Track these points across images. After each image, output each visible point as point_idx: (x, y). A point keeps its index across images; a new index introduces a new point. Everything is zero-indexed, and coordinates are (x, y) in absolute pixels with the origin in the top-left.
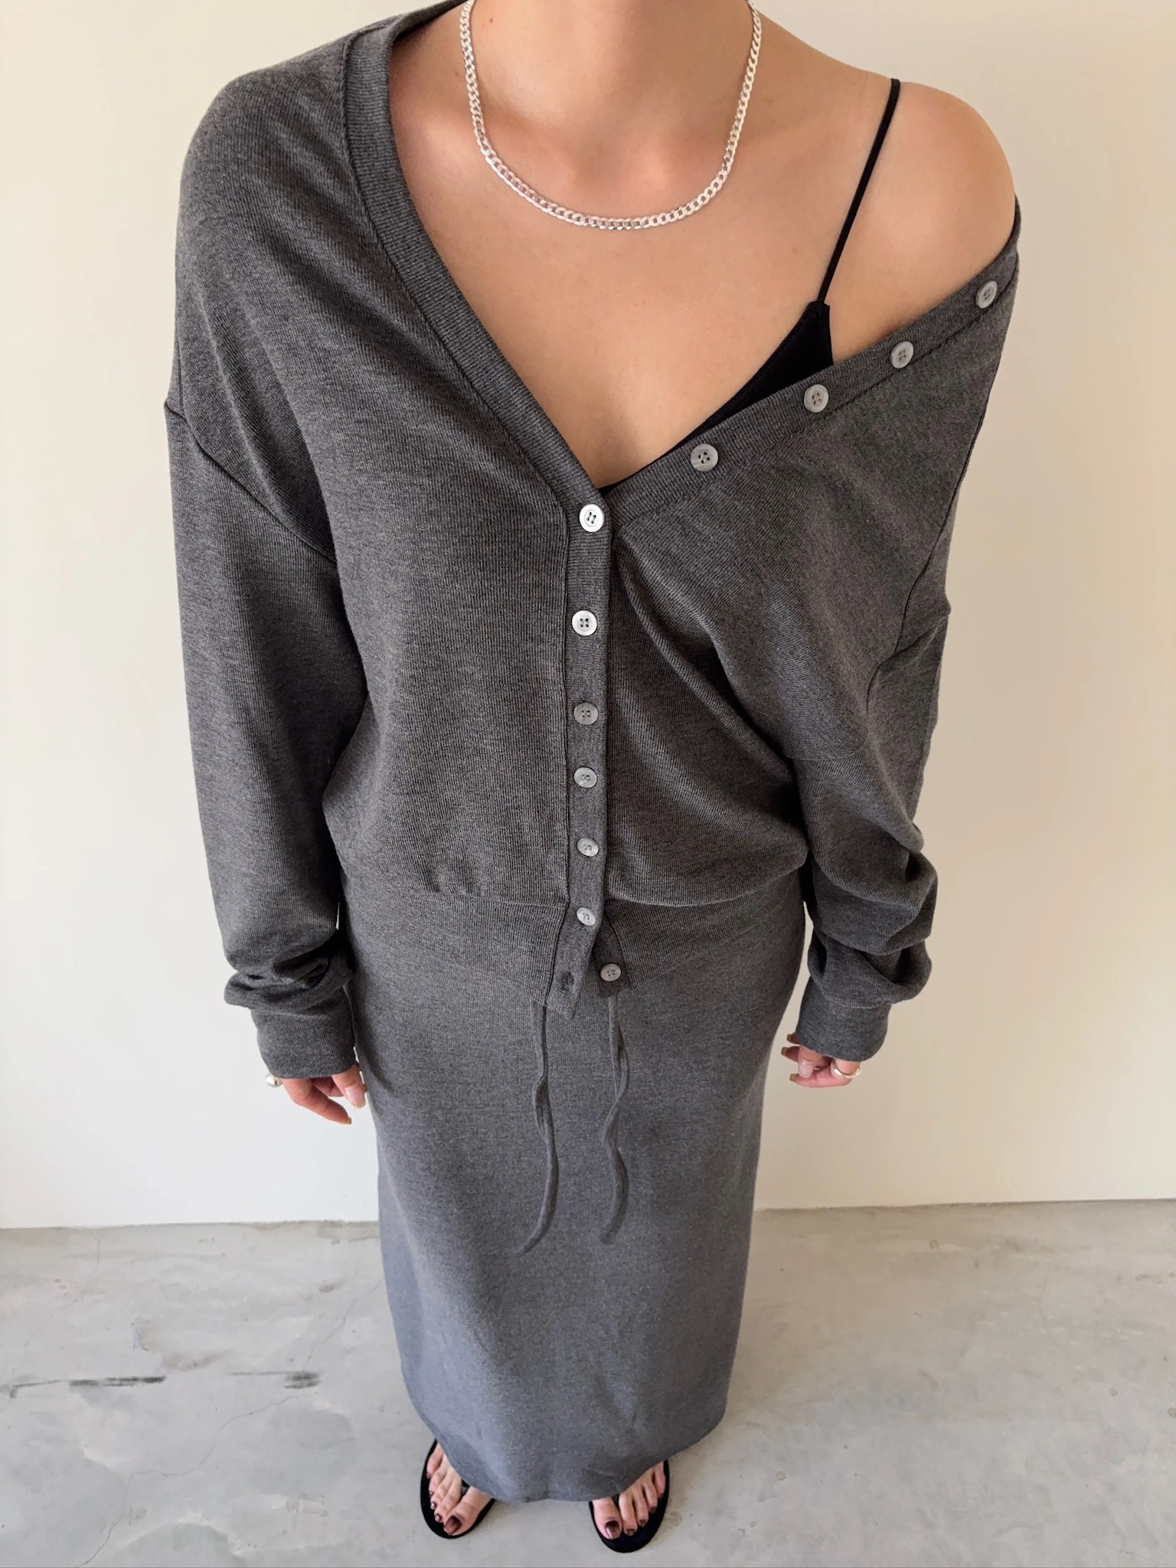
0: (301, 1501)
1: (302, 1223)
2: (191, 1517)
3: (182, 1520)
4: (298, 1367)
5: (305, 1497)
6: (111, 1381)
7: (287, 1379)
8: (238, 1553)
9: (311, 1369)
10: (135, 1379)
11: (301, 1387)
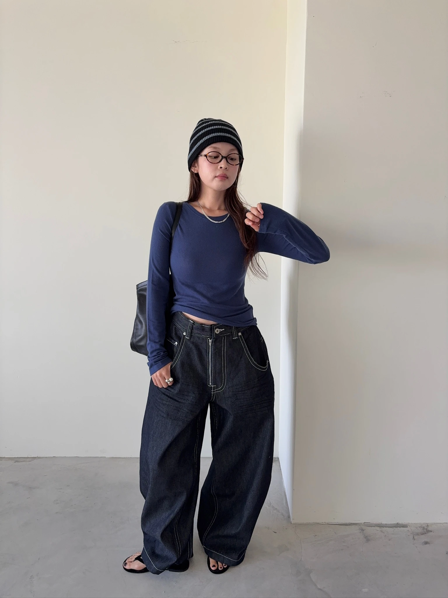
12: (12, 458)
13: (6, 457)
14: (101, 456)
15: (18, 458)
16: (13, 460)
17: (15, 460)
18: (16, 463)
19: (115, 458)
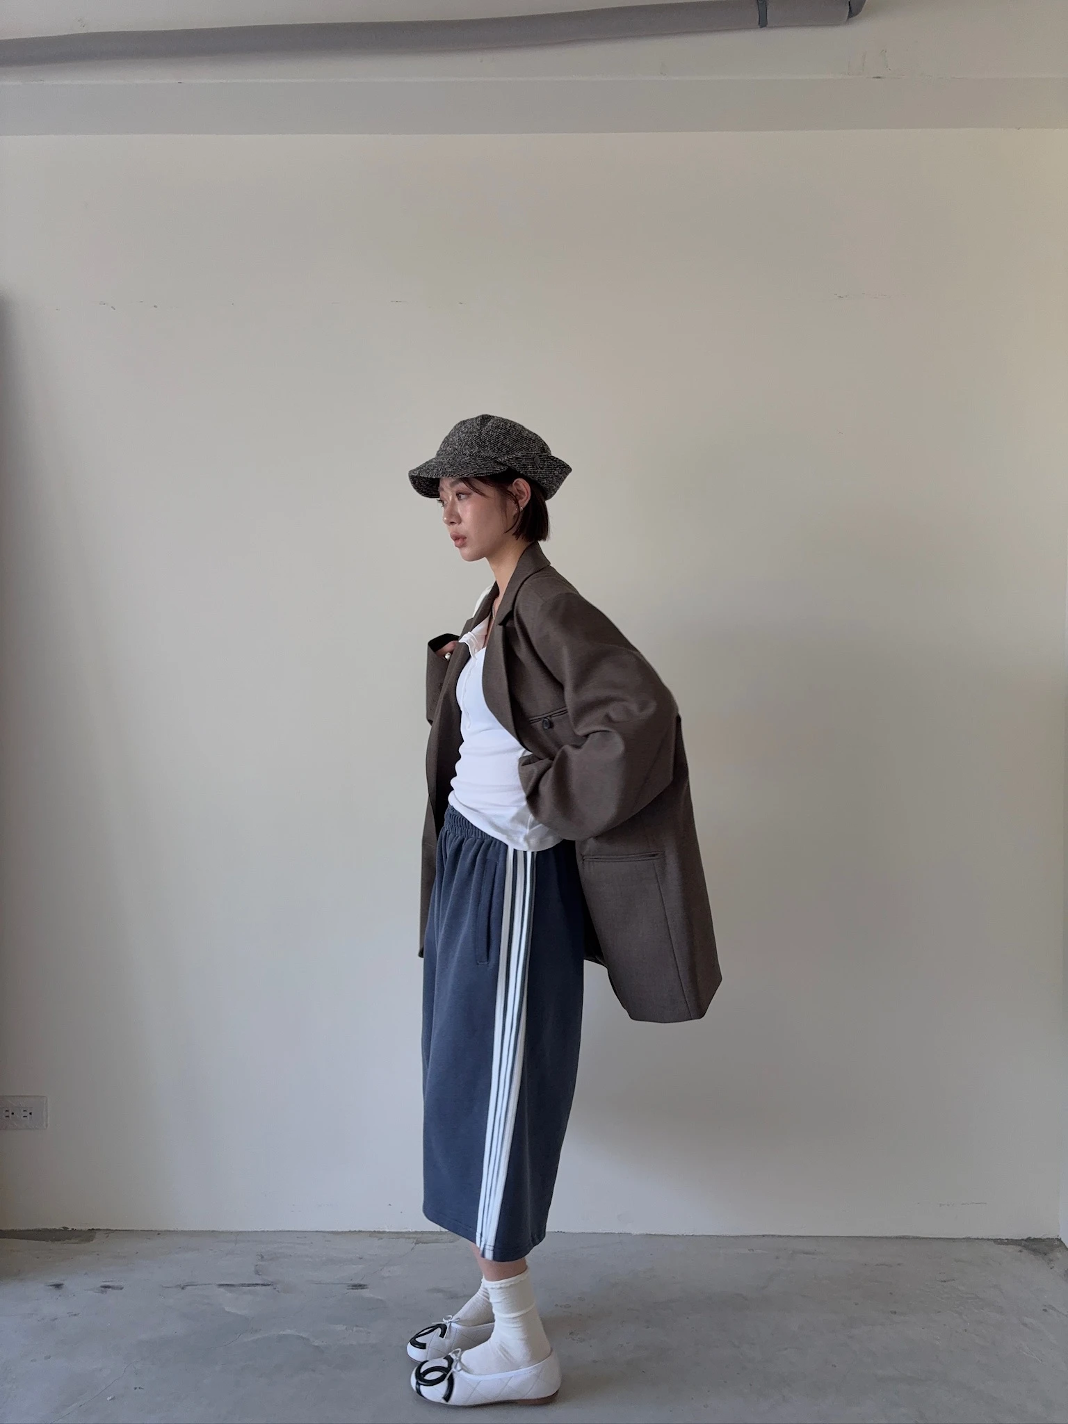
0: (355, 1329)
1: (360, 1231)
2: (288, 1332)
3: (284, 1333)
4: (356, 1282)
5: (357, 1326)
6: (243, 1285)
7: (349, 1286)
8: (316, 1344)
9: (362, 1283)
10: (257, 1284)
11: (357, 1289)
12: (401, 1233)
13: (388, 1231)
14: (621, 1231)
15: (416, 1232)
16: (409, 1238)
17: (415, 1238)
18: (420, 1245)
19: (655, 1235)
